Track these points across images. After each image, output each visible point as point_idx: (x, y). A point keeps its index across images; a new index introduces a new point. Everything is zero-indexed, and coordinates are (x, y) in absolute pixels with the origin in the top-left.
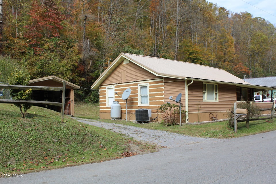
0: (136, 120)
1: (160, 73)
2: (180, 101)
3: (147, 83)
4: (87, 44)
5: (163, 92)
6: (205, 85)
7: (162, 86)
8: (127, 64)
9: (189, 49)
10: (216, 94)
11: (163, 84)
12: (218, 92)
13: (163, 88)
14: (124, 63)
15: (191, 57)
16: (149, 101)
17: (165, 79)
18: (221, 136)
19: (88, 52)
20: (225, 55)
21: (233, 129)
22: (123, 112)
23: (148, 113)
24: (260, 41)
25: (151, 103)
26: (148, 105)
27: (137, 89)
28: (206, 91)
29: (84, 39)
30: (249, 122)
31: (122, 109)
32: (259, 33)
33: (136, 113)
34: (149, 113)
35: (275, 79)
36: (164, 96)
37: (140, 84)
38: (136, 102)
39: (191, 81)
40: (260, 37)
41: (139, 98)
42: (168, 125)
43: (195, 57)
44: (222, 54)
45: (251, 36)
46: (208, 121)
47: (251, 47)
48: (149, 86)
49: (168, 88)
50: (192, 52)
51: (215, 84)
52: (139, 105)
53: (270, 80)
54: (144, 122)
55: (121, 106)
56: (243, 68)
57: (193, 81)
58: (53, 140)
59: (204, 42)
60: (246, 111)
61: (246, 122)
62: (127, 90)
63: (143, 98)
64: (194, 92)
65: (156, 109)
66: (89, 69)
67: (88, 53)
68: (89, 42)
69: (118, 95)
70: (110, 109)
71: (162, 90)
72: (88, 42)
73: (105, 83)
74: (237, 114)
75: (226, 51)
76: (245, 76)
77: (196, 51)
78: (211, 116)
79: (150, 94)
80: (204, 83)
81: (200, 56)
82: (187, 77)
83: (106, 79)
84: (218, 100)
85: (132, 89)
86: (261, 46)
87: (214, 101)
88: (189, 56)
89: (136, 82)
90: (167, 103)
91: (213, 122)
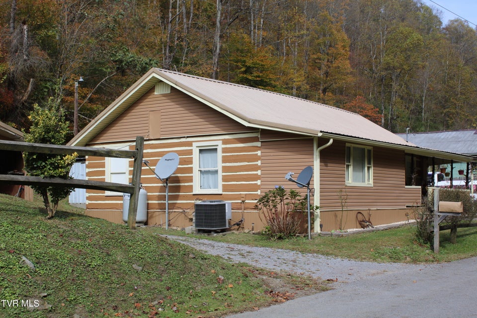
0: (197, 226)
1: (253, 120)
2: (308, 184)
3: (217, 142)
4: (22, 37)
5: (259, 163)
6: (349, 148)
7: (256, 148)
8: (164, 95)
9: (245, 59)
10: (369, 168)
11: (259, 144)
12: (372, 165)
13: (259, 153)
14: (155, 93)
15: (250, 78)
16: (221, 183)
17: (265, 133)
18: (408, 259)
19: (25, 57)
20: (327, 77)
21: (428, 245)
22: (152, 208)
23: (225, 209)
24: (405, 45)
25: (225, 188)
26: (219, 191)
27: (191, 154)
28: (351, 163)
29: (14, 22)
30: (456, 230)
31: (150, 202)
32: (403, 28)
33: (196, 210)
34: (227, 211)
35: (453, 137)
36: (259, 172)
37: (197, 144)
38: (186, 184)
39: (328, 141)
40: (406, 38)
41: (196, 175)
42: (280, 238)
43: (258, 79)
44: (319, 74)
45: (386, 33)
46: (355, 230)
47: (385, 59)
48: (223, 148)
49: (272, 154)
50: (252, 66)
51: (367, 148)
52: (194, 193)
53: (443, 139)
54: (216, 232)
55: (149, 194)
56: (364, 109)
57: (331, 141)
58: (134, 266)
59: (278, 44)
60: (461, 207)
61: (450, 230)
62: (167, 156)
63: (205, 176)
64: (329, 165)
65: (240, 201)
66: (26, 101)
67: (25, 60)
68: (28, 31)
69: (148, 168)
70: (122, 202)
71: (256, 158)
72: (26, 33)
73: (102, 138)
74: (441, 212)
75: (329, 67)
76: (408, 129)
77: (262, 65)
78: (360, 217)
79: (223, 167)
80: (347, 145)
81: (271, 76)
82: (321, 132)
83: (106, 128)
84: (371, 183)
85: (180, 153)
86: (407, 58)
87: (365, 184)
88: (245, 76)
89: (188, 137)
90: (280, 188)
91: (363, 232)
